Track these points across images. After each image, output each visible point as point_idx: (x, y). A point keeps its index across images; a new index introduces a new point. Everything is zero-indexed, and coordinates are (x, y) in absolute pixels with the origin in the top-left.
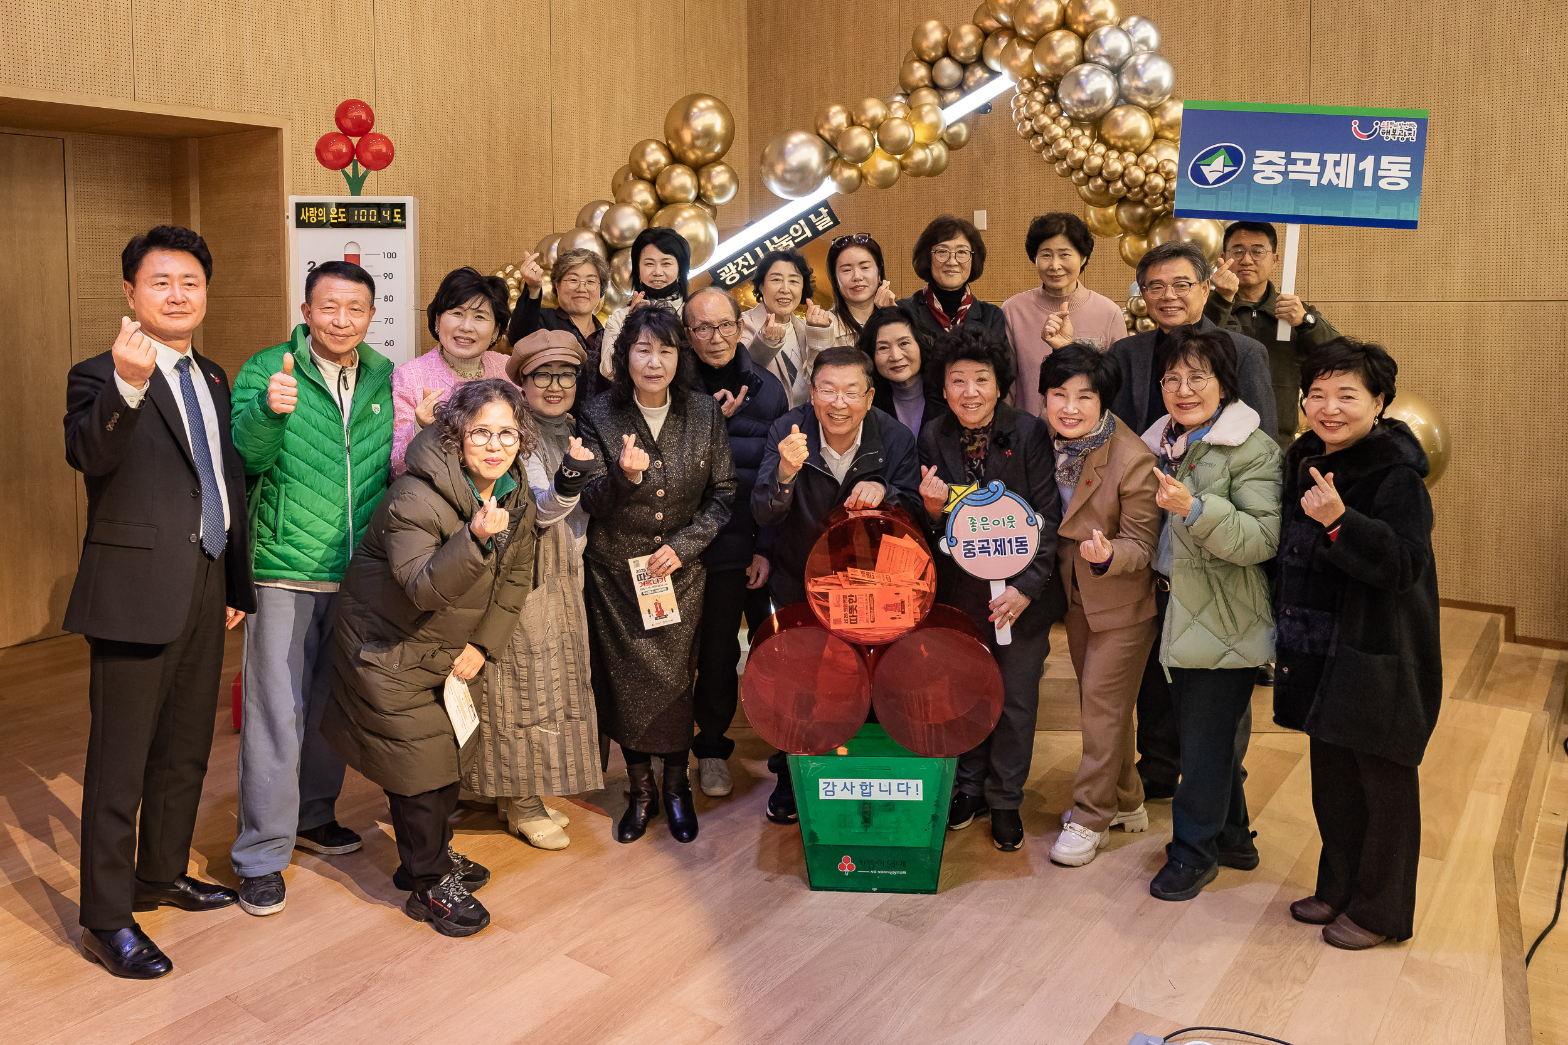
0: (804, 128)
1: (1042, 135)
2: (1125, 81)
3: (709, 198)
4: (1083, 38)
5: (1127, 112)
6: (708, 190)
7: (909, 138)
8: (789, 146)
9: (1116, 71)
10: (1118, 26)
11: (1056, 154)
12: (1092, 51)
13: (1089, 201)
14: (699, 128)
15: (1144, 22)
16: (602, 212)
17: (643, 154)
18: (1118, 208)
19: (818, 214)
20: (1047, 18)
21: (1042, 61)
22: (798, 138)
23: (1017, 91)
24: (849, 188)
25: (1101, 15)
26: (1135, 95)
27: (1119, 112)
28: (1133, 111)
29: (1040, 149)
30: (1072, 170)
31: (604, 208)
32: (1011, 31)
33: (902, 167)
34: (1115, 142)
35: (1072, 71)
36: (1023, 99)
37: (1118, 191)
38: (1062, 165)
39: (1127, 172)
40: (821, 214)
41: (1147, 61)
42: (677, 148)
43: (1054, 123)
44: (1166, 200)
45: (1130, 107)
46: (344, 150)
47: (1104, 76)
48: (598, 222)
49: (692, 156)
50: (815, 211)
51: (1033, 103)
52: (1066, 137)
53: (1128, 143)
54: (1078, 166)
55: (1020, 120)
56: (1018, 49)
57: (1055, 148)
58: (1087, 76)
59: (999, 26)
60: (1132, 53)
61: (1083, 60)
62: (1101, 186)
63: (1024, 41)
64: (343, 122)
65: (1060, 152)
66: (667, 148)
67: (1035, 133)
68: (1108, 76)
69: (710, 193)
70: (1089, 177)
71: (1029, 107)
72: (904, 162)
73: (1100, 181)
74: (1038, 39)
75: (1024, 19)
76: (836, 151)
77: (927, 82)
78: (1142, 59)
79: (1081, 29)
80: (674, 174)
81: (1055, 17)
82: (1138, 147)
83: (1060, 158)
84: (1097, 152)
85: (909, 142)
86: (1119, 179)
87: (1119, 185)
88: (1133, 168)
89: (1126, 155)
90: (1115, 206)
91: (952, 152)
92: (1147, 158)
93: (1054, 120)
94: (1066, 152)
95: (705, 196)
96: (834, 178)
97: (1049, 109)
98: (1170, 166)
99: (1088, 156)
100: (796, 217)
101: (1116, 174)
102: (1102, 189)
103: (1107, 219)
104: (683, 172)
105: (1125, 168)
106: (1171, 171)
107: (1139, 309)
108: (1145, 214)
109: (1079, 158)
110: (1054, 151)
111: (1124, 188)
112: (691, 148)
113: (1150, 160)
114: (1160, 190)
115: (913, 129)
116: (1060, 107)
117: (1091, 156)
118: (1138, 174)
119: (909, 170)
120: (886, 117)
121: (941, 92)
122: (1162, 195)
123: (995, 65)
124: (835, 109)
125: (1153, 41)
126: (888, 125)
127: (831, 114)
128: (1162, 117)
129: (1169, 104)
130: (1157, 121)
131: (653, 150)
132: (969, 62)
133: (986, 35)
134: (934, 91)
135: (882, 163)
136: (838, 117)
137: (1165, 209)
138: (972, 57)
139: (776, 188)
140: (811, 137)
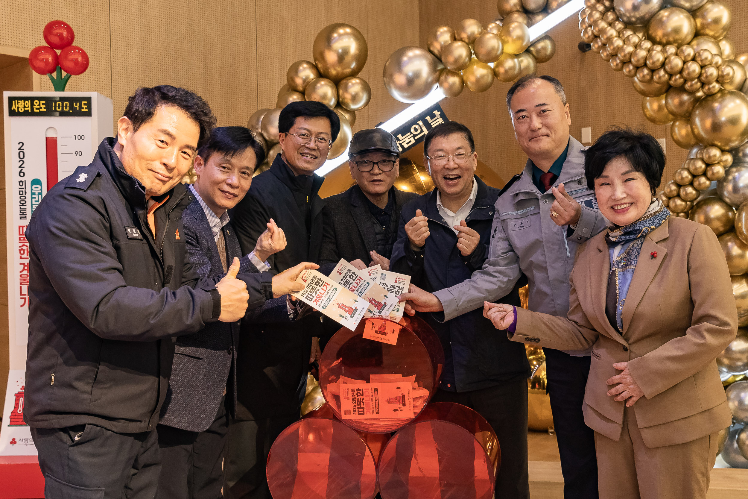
0: (418, 46)
1: (600, 37)
3: (347, 105)
5: (671, 13)
6: (344, 98)
7: (497, 50)
8: (405, 59)
11: (611, 51)
13: (642, 92)
14: (339, 50)
17: (298, 73)
18: (666, 97)
19: (433, 116)
22: (413, 52)
23: (585, 6)
24: (455, 94)
26: (679, 0)
27: (664, 14)
28: (677, 12)
30: (624, 63)
33: (495, 73)
34: (661, 39)
36: (588, 12)
37: (661, 78)
38: (616, 60)
39: (668, 61)
40: (435, 116)
42: (322, 66)
43: (609, 26)
45: (674, 8)
46: (51, 60)
48: (260, 123)
49: (333, 72)
50: (430, 113)
51: (595, 12)
52: (619, 37)
53: (671, 39)
54: (628, 60)
55: (584, 28)
57: (609, 47)
62: (648, 74)
64: (49, 38)
65: (614, 49)
66: (315, 67)
67: (596, 37)
69: (348, 100)
70: (637, 68)
72: (496, 69)
73: (646, 71)
76: (442, 63)
77: (518, 8)
80: (319, 85)
82: (680, 42)
83: (614, 55)
84: (644, 47)
85: (499, 52)
86: (661, 68)
87: (662, 72)
88: (673, 57)
89: (668, 47)
90: (665, 95)
91: (538, 64)
92: (686, 49)
93: (610, 24)
94: (619, 49)
95: (343, 103)
96: (441, 85)
97: (607, 17)
98: (706, 55)
99: (636, 51)
100: (414, 118)
101: (658, 64)
102: (648, 77)
103: (660, 108)
104: (326, 84)
105: (666, 59)
106: (706, 59)
107: (682, 178)
108: (688, 100)
109: (629, 53)
110: (610, 49)
111: (666, 76)
112: (333, 66)
113: (689, 51)
114: (697, 76)
115: (504, 43)
116: (616, 14)
117: (638, 50)
118: (677, 62)
119: (501, 77)
120: (481, 33)
121: (530, 16)
122: (699, 78)
124: (443, 29)
126: (481, 38)
127: (439, 33)
128: (704, 17)
129: (709, 6)
130: (698, 21)
131: (304, 69)
134: (525, 16)
135: (478, 71)
136: (444, 35)
137: (705, 93)
139: (398, 95)
140: (423, 52)
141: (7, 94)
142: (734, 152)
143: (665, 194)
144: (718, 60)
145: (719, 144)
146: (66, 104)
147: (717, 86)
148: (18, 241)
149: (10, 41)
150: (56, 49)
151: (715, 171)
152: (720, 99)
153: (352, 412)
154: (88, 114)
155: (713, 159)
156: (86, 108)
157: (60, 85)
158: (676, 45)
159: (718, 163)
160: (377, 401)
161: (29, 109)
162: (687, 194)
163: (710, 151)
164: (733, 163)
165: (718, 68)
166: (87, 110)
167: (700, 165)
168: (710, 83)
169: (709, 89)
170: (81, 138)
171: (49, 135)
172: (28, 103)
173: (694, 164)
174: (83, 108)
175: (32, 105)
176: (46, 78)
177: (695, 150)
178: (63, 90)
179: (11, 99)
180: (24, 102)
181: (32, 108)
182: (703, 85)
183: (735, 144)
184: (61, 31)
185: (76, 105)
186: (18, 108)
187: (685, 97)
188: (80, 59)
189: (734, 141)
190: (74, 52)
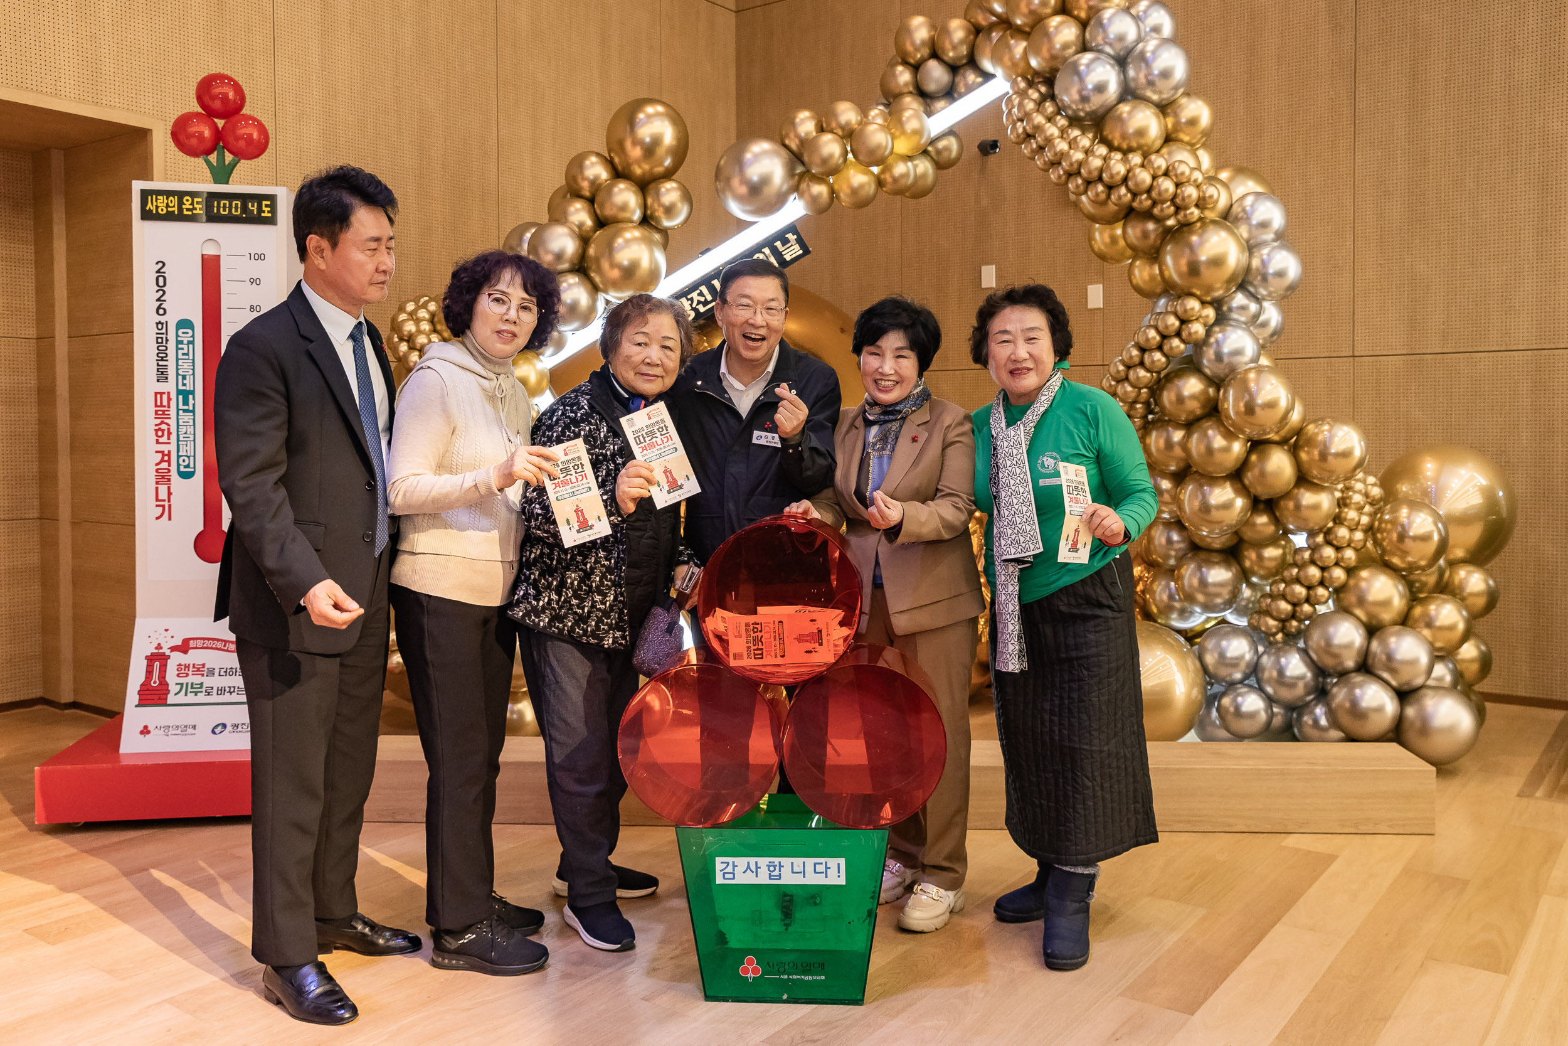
0: (767, 137)
1: (1034, 137)
2: (1131, 73)
3: (658, 221)
4: (1084, 25)
5: (1133, 108)
6: (655, 210)
7: (886, 148)
8: (749, 155)
9: (1121, 62)
10: (1126, 10)
11: (1051, 158)
12: (1094, 38)
13: (1093, 219)
14: (646, 139)
15: (1156, 7)
16: (529, 233)
17: (581, 170)
18: (1125, 224)
19: (785, 241)
21: (1037, 52)
22: (761, 147)
23: (1011, 92)
24: (821, 210)
26: (1145, 89)
27: (1125, 108)
28: (1142, 107)
29: (1033, 154)
30: (1070, 175)
32: (1004, 22)
33: (880, 183)
34: (1120, 143)
35: (1070, 61)
36: (1016, 100)
37: (1122, 200)
38: (1058, 171)
39: (1131, 175)
40: (788, 240)
41: (1158, 47)
42: (621, 162)
43: (1049, 122)
45: (1138, 101)
46: (207, 133)
47: (1108, 67)
48: (524, 243)
49: (638, 171)
50: (781, 236)
51: (1026, 101)
52: (1062, 137)
53: (1134, 144)
54: (1076, 171)
55: (1012, 122)
56: (1012, 42)
57: (1049, 151)
58: (1088, 66)
59: (993, 18)
60: (1139, 40)
61: (1084, 48)
62: (1103, 192)
63: (1018, 32)
64: (205, 100)
65: (1056, 154)
66: (610, 163)
67: (1029, 136)
68: (1112, 66)
69: (660, 213)
70: (1088, 183)
71: (1023, 107)
72: (882, 176)
73: (1100, 188)
74: (1034, 30)
75: (1020, 7)
76: (803, 163)
77: (911, 89)
78: (1152, 46)
79: (1083, 14)
80: (616, 189)
81: (1052, 1)
82: (1145, 148)
83: (1055, 163)
84: (1097, 153)
85: (887, 152)
86: (1122, 184)
87: (1123, 190)
88: (1138, 170)
89: (1130, 156)
90: (1122, 222)
91: (940, 172)
92: (1155, 159)
93: (1050, 119)
94: (1063, 155)
95: (652, 217)
96: (801, 196)
97: (1045, 109)
98: (1182, 168)
99: (1087, 159)
100: (757, 244)
101: (1119, 178)
102: (1103, 196)
103: (1114, 240)
104: (627, 189)
105: (1129, 171)
106: (1183, 174)
107: (1148, 340)
108: (1155, 230)
109: (1077, 161)
110: (1049, 155)
111: (1129, 195)
112: (638, 162)
113: (1160, 162)
114: (1171, 197)
115: (893, 138)
116: (1057, 105)
117: (1091, 158)
118: (1144, 177)
119: (889, 187)
120: (860, 123)
121: (928, 101)
122: (1173, 200)
123: (987, 65)
124: (804, 115)
125: (1167, 30)
126: (862, 130)
127: (798, 120)
128: (1176, 115)
129: (1184, 101)
130: (1170, 121)
131: (593, 164)
132: (958, 64)
133: (977, 30)
134: (920, 99)
135: (858, 178)
136: (805, 123)
137: (1178, 221)
138: (962, 57)
139: (735, 209)
140: (776, 147)
141: (137, 186)
142: (1217, 304)
143: (1123, 362)
144: (1198, 176)
145: (1198, 293)
146: (237, 205)
147: (1195, 212)
148: (154, 416)
150: (217, 118)
151: (1193, 331)
152: (1200, 231)
153: (745, 656)
154: (271, 221)
155: (1190, 313)
156: (269, 212)
157: (222, 174)
158: (1140, 152)
159: (1197, 319)
161: (176, 209)
162: (1153, 362)
163: (1185, 302)
164: (1216, 320)
165: (1198, 187)
166: (270, 215)
167: (1173, 322)
168: (1186, 208)
169: (1185, 216)
170: (259, 257)
171: (205, 253)
172: (174, 200)
173: (1164, 320)
174: (264, 212)
175: (181, 203)
176: (200, 161)
177: (1162, 302)
178: (227, 183)
179: (145, 194)
180: (167, 199)
181: (180, 209)
182: (1178, 209)
183: (1218, 293)
184: (225, 89)
185: (253, 206)
186: (157, 207)
187: (1151, 226)
188: (255, 135)
189: (1218, 289)
190: (247, 123)
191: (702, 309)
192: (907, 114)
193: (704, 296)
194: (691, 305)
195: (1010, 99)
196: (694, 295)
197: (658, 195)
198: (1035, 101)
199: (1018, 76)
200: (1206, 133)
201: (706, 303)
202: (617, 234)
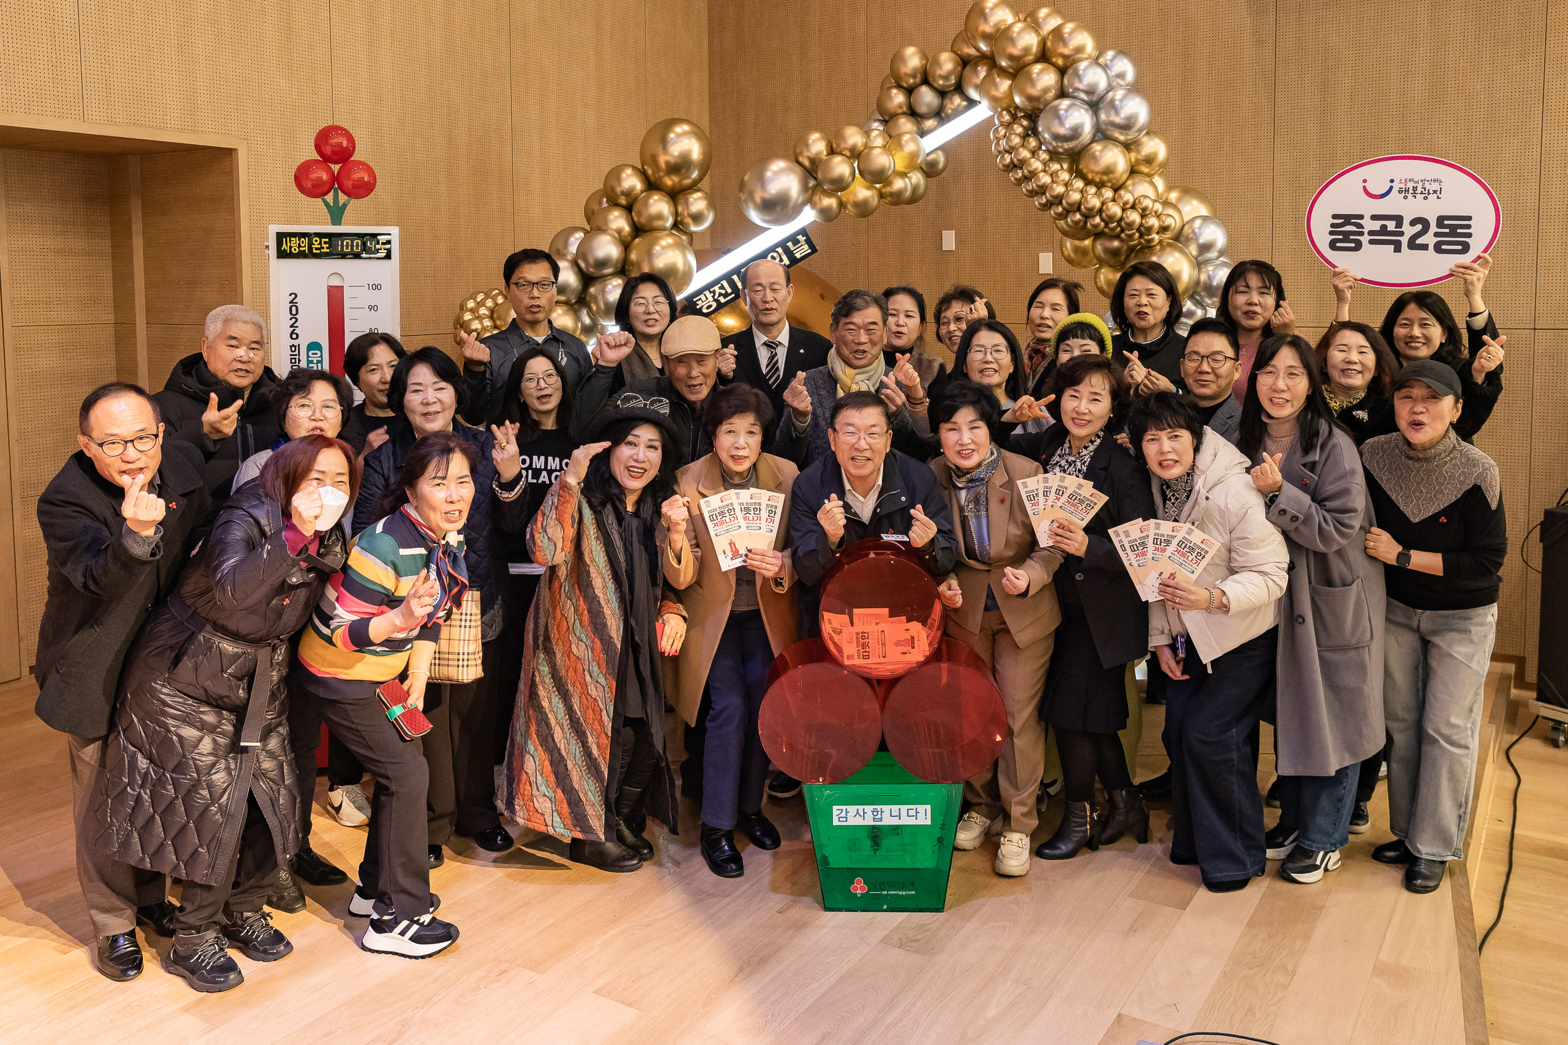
0: (784, 157)
1: (1021, 168)
2: (1103, 117)
3: (686, 225)
4: (1062, 71)
5: (1104, 148)
6: (685, 217)
7: (890, 167)
8: (769, 173)
9: (1094, 106)
10: (1096, 61)
11: (1035, 188)
12: (1071, 85)
13: (1065, 233)
14: (676, 154)
15: (1120, 57)
16: (577, 239)
17: (619, 180)
18: (1094, 240)
19: (796, 242)
20: (1027, 50)
21: (1022, 93)
22: (778, 165)
23: (997, 122)
24: (828, 217)
25: (1080, 49)
26: (1113, 131)
27: (1097, 147)
28: (1111, 146)
29: (1019, 182)
30: (1050, 204)
31: (580, 235)
32: (990, 60)
33: (881, 196)
34: (1093, 178)
35: (1051, 105)
36: (1002, 132)
37: (1096, 226)
38: (1041, 198)
39: (1104, 207)
40: (798, 242)
41: (1125, 96)
42: (654, 174)
43: (1033, 157)
44: (1141, 236)
45: (1107, 142)
46: (325, 177)
47: (1083, 112)
48: (573, 249)
49: (668, 182)
50: (793, 239)
51: (1013, 136)
52: (1045, 171)
53: (1105, 178)
54: (1057, 201)
55: (1000, 152)
56: (998, 80)
57: (1035, 182)
58: (1066, 110)
59: (978, 54)
60: (1110, 88)
61: (1062, 94)
62: (1080, 220)
63: (1003, 72)
64: (323, 149)
65: (1039, 186)
66: (644, 174)
67: (1013, 167)
68: (1086, 110)
69: (688, 220)
70: (1067, 212)
71: (1009, 140)
72: (883, 190)
73: (1078, 216)
74: (1018, 70)
75: (1005, 51)
76: (816, 179)
77: (905, 109)
78: (1119, 94)
79: (1060, 62)
80: (651, 200)
81: (1034, 49)
82: (1115, 183)
83: (1039, 192)
84: (1075, 187)
85: (889, 171)
86: (1097, 214)
87: (1097, 220)
88: (1110, 204)
89: (1103, 191)
90: (1091, 239)
91: (929, 180)
92: (1124, 193)
93: (1033, 154)
94: (1046, 186)
95: (682, 223)
96: (813, 206)
97: (1028, 142)
98: (1147, 203)
99: (1067, 191)
100: (774, 244)
101: (1094, 209)
102: (1080, 222)
103: (1084, 251)
104: (660, 199)
105: (1103, 204)
106: (1146, 206)
109: (1058, 193)
110: (1033, 185)
111: (1103, 222)
112: (669, 175)
113: (1128, 197)
114: (1137, 226)
115: (893, 155)
116: (1039, 140)
117: (1070, 191)
118: (1115, 210)
119: (888, 199)
120: (866, 146)
121: (919, 119)
122: (1138, 230)
123: (973, 94)
124: (815, 136)
125: (1130, 75)
126: (869, 154)
127: (810, 141)
128: (1138, 152)
129: (1145, 139)
130: (1133, 156)
131: (628, 175)
132: (947, 90)
133: (965, 62)
134: (914, 120)
135: (862, 192)
136: (817, 145)
137: (1140, 243)
138: (950, 86)
139: (755, 216)
140: (790, 164)
141: (273, 229)
144: (1158, 207)
147: (1156, 238)
149: (210, 126)
150: (332, 163)
152: (1160, 251)
153: (856, 657)
157: (336, 214)
158: (1109, 184)
160: (883, 644)
161: (306, 249)
165: (1158, 216)
168: (1149, 234)
169: (1148, 240)
170: (377, 287)
172: (304, 241)
175: (311, 243)
180: (299, 240)
181: (310, 248)
184: (339, 139)
186: (291, 247)
187: (1116, 244)
188: (366, 178)
190: (357, 167)
191: (723, 300)
192: (906, 137)
193: (724, 289)
194: (713, 297)
195: (997, 128)
196: (716, 288)
197: (687, 204)
198: (1019, 135)
199: (1002, 110)
200: (1161, 166)
201: (726, 295)
202: (655, 241)
